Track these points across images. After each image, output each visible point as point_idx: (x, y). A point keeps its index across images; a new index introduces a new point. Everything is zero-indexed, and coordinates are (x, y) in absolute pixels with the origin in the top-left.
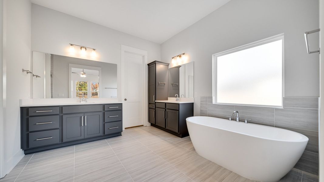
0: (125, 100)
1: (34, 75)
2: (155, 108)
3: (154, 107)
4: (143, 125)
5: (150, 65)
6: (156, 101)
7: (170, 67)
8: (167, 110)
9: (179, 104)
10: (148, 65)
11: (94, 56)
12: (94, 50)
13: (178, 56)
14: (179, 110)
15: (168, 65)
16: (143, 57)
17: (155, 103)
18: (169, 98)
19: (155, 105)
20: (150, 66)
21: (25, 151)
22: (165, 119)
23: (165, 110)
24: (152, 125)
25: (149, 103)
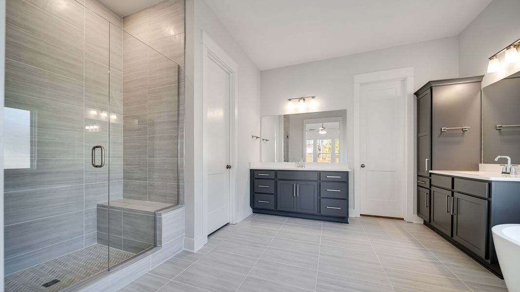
0: (363, 166)
1: (263, 140)
2: (430, 187)
3: (428, 183)
4: (402, 219)
5: (420, 93)
6: (430, 171)
7: (485, 84)
8: (455, 194)
9: (489, 182)
10: (416, 94)
11: (313, 106)
12: (313, 97)
13: (508, 48)
14: (488, 199)
15: (479, 79)
16: (404, 81)
17: (430, 176)
18: (481, 166)
19: (430, 180)
20: (421, 96)
21: (253, 209)
22: (452, 216)
23: (450, 195)
24: (425, 223)
25: (418, 176)
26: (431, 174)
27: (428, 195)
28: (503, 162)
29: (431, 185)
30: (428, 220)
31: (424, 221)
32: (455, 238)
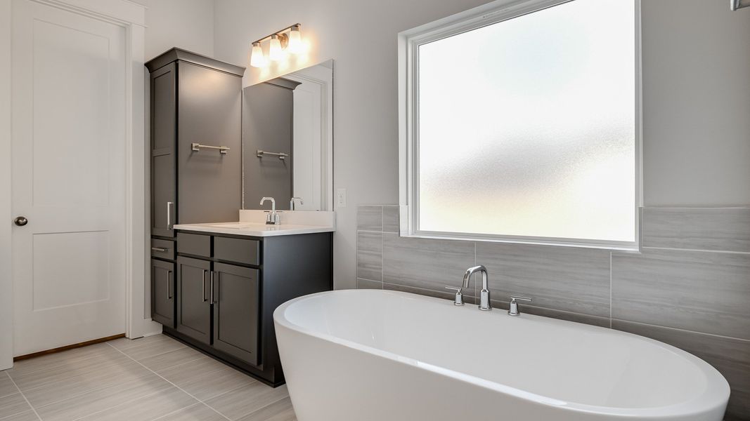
2: (176, 258)
3: (171, 251)
4: (123, 336)
5: (156, 66)
6: (176, 227)
8: (215, 263)
9: (260, 240)
10: (150, 65)
14: (259, 268)
16: (125, 28)
17: (175, 235)
18: (243, 213)
19: (176, 243)
20: (157, 73)
22: (212, 306)
23: (208, 268)
24: (167, 331)
25: (153, 237)
26: (176, 231)
27: (172, 275)
28: (267, 206)
29: (176, 254)
30: (170, 323)
31: (164, 327)
32: (217, 345)
